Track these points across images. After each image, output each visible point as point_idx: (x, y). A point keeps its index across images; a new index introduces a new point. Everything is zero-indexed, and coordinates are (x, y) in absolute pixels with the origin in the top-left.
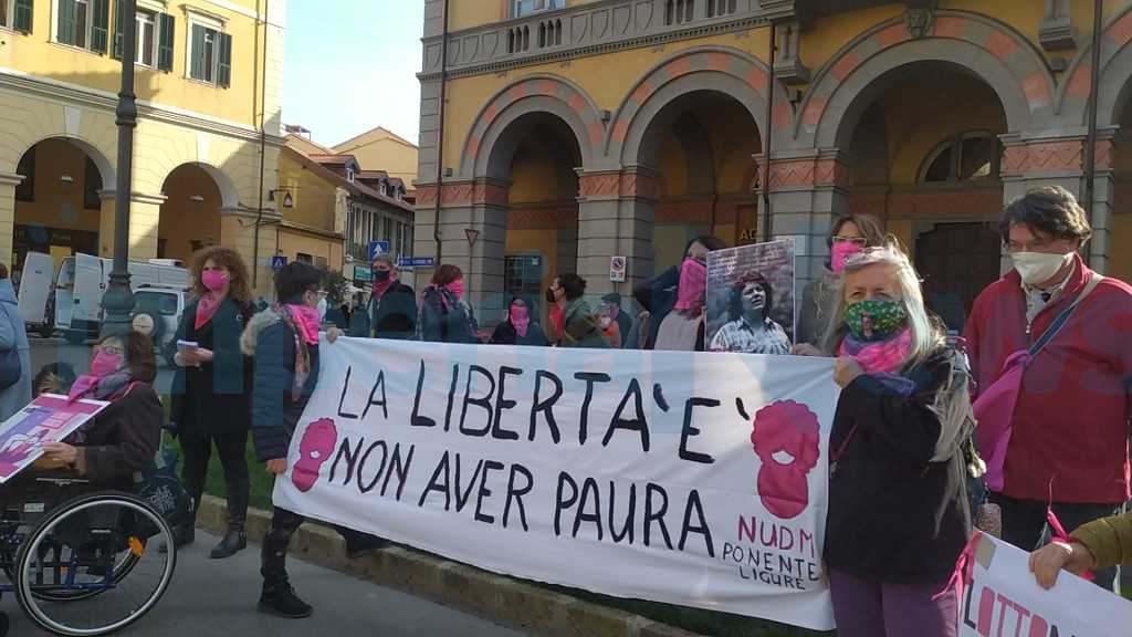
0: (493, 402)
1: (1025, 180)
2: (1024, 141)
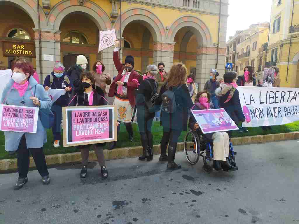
0: (274, 97)
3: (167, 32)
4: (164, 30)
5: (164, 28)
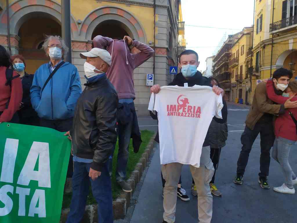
3: (79, 27)
4: (76, 25)
5: (74, 22)
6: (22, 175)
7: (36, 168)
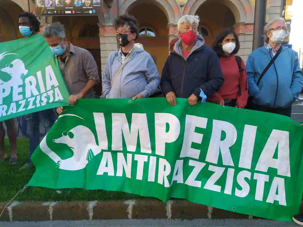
1: (105, 37)
2: (103, 26)
3: (182, 10)
4: (178, 7)
5: (177, 5)
6: (260, 162)
7: (275, 156)
